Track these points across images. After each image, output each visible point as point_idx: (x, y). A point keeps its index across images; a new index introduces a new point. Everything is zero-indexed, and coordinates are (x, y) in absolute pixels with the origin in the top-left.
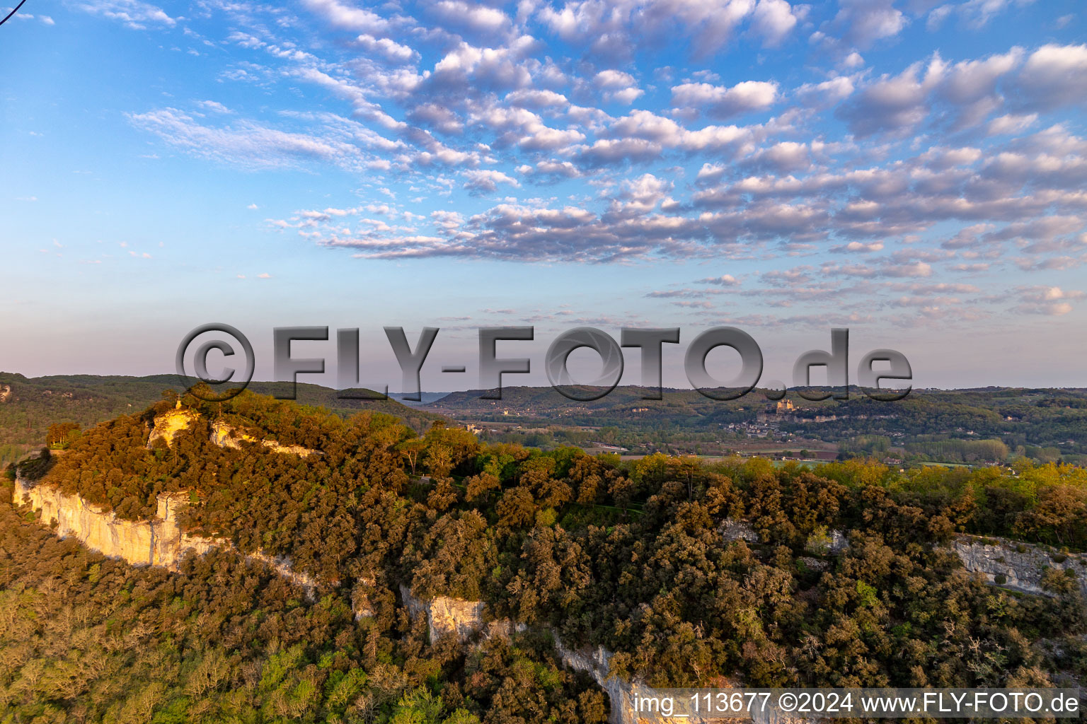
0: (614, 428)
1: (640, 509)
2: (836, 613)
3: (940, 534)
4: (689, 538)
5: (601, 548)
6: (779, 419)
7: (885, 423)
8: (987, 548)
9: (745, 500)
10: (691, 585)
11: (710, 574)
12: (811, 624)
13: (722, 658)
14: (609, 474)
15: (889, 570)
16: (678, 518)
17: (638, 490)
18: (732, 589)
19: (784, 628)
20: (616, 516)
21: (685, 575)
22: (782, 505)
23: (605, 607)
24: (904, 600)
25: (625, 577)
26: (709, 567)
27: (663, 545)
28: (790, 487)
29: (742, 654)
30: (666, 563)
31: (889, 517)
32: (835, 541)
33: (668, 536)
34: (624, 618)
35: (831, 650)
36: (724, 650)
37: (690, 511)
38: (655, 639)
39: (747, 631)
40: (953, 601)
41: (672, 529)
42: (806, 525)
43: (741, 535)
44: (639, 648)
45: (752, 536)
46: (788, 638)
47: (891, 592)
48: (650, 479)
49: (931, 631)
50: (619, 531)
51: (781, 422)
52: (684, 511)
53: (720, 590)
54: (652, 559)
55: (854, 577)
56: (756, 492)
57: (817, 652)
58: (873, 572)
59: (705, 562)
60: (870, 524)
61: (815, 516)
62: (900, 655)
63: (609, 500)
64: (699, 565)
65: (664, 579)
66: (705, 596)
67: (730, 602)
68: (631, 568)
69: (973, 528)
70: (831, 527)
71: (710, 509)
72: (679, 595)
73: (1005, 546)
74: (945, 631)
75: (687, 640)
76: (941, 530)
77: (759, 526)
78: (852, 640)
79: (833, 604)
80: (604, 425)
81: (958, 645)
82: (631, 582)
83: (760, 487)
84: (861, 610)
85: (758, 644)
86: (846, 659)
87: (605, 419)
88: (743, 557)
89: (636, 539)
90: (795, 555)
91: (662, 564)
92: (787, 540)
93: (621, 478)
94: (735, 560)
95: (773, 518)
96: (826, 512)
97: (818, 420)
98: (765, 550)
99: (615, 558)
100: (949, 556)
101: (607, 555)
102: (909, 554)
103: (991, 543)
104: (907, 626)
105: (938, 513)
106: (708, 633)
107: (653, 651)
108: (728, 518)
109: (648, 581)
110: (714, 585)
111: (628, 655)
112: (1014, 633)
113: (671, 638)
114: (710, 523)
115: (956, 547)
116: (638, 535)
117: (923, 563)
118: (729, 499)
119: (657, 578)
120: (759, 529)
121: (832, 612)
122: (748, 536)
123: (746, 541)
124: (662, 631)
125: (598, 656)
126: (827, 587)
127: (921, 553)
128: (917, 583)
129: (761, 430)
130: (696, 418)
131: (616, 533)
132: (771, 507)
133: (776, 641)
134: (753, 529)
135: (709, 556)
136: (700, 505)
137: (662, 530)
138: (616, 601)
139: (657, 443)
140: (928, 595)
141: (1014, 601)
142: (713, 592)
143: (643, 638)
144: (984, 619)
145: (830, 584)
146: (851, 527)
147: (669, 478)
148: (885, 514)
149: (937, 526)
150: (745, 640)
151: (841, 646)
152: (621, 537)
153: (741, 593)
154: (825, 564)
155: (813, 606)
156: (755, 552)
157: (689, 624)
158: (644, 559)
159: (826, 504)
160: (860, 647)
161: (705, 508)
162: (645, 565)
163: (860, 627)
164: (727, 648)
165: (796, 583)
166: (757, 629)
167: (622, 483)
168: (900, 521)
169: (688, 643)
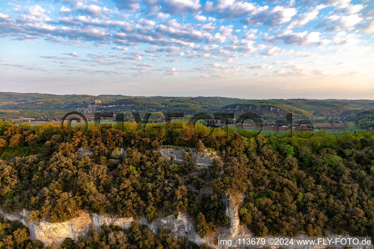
0: (28, 110)
1: (42, 147)
2: (123, 178)
3: (155, 146)
4: (65, 157)
5: (23, 166)
6: (96, 106)
7: (130, 107)
8: (168, 149)
9: (88, 140)
10: (66, 177)
11: (75, 171)
12: (114, 183)
13: (80, 203)
14: (25, 133)
15: (140, 160)
16: (59, 150)
17: (40, 139)
18: (84, 176)
19: (104, 187)
20: (30, 151)
21: (64, 173)
22: (102, 141)
23: (25, 192)
24: (145, 170)
25: (35, 177)
26: (74, 168)
27: (53, 162)
28: (105, 134)
29: (88, 200)
30: (55, 169)
31: (140, 142)
32: (121, 152)
33: (55, 158)
34: (35, 196)
35: (122, 192)
36: (81, 200)
37: (65, 146)
38: (51, 202)
39: (90, 191)
40: (160, 168)
41: (57, 155)
42: (111, 148)
43: (87, 154)
44: (43, 207)
45: (91, 154)
46: (106, 190)
47: (140, 168)
48: (46, 134)
49: (153, 179)
50: (32, 158)
51: (96, 107)
52: (62, 147)
53: (79, 178)
54: (48, 168)
55: (129, 164)
56: (92, 136)
57: (116, 193)
58: (135, 162)
59: (72, 167)
60: (133, 145)
61: (115, 144)
62: (144, 189)
63: (26, 144)
64: (70, 168)
65: (54, 176)
66: (72, 180)
67: (83, 181)
68: (38, 173)
69: (164, 144)
70: (120, 147)
71: (74, 145)
72: (61, 182)
73: (173, 148)
74: (157, 178)
75: (65, 199)
76: (155, 145)
77: (94, 150)
78: (129, 187)
79: (122, 175)
80: (23, 109)
81: (161, 182)
82: (38, 180)
83: (94, 135)
84: (131, 176)
85: (95, 195)
86: (127, 194)
87: (24, 107)
88: (88, 163)
89: (40, 160)
90: (107, 159)
91: (53, 170)
92: (105, 154)
93: (32, 135)
94: (85, 164)
95: (99, 146)
96: (119, 142)
97: (109, 106)
98: (96, 159)
99: (30, 170)
100: (158, 153)
101: (26, 169)
102: (146, 154)
103: (170, 148)
104: (146, 179)
105: (154, 139)
106: (74, 195)
107: (50, 207)
108: (81, 147)
109: (47, 178)
110: (77, 175)
111: (38, 211)
112: (177, 176)
113: (58, 200)
114: (74, 150)
115: (160, 150)
116: (41, 159)
117: (150, 156)
118: (82, 140)
119: (51, 176)
120: (94, 151)
121: (121, 178)
122: (89, 154)
123: (89, 156)
124: (54, 198)
125: (23, 213)
126: (120, 169)
127: (149, 153)
128: (149, 164)
129: (90, 110)
130: (64, 106)
131: (30, 159)
132: (98, 142)
133: (101, 192)
134: (92, 151)
135: (74, 164)
136: (69, 143)
137: (52, 156)
138: (31, 188)
139: (48, 116)
140: (152, 167)
141: (176, 166)
142: (76, 178)
143: (45, 203)
144: (168, 172)
145: (121, 168)
146: (127, 146)
147: (55, 133)
148: (138, 141)
149: (155, 144)
150: (89, 194)
151: (125, 190)
152: (32, 160)
153: (88, 177)
154: (118, 161)
155: (115, 177)
156: (92, 159)
157: (66, 193)
158: (44, 169)
159: (118, 139)
160: (131, 189)
161: (71, 145)
162: (45, 171)
163: (131, 182)
164: (82, 199)
165: (109, 169)
166: (94, 189)
167: (32, 136)
168: (143, 143)
169: (66, 201)
